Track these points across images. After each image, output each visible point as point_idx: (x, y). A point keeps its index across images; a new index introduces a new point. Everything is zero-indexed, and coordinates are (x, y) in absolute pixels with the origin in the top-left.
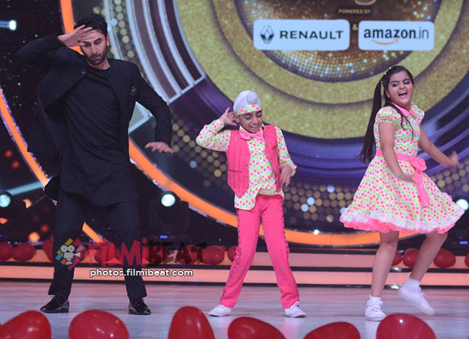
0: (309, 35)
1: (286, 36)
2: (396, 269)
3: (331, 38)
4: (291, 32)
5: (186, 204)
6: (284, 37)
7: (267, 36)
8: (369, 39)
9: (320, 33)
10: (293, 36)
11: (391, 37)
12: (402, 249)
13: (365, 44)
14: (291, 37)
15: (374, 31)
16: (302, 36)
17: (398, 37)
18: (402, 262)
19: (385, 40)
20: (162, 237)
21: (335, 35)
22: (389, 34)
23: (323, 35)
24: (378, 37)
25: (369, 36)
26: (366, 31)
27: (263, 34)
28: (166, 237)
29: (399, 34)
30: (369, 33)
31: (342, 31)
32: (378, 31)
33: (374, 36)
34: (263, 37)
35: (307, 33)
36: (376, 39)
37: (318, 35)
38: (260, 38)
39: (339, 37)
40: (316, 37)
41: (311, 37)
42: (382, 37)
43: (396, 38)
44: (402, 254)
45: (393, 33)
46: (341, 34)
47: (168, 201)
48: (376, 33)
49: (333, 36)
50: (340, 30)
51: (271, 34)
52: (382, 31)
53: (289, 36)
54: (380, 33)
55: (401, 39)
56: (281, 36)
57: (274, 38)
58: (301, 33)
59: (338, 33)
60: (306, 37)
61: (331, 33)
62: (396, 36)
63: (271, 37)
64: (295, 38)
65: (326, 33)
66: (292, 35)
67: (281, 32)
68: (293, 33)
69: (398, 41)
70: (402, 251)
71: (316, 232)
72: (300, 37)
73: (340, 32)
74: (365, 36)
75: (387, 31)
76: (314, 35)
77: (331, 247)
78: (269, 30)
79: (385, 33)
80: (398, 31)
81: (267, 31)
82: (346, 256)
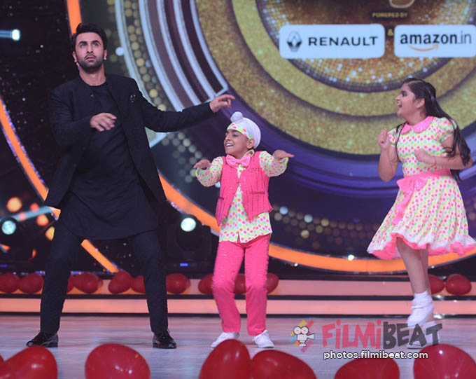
0: (340, 42)
1: (315, 43)
2: (439, 296)
3: (364, 44)
4: (321, 39)
5: (208, 228)
6: (312, 45)
7: (294, 43)
8: (405, 45)
9: (353, 39)
10: (323, 43)
11: (430, 42)
12: (444, 275)
13: (401, 50)
14: (321, 44)
15: (411, 36)
16: (333, 43)
17: (438, 42)
18: (445, 289)
19: (423, 46)
20: (182, 265)
21: (369, 41)
22: (428, 40)
23: (356, 42)
24: (416, 42)
25: (406, 42)
26: (402, 36)
27: (290, 41)
28: (186, 265)
29: (439, 39)
30: (406, 39)
31: (376, 37)
32: (416, 36)
33: (411, 42)
34: (290, 44)
35: (337, 39)
36: (413, 45)
37: (350, 41)
38: (287, 46)
39: (374, 43)
40: (348, 43)
41: (343, 43)
42: (420, 42)
43: (436, 44)
44: (445, 280)
45: (433, 39)
46: (376, 39)
47: (188, 225)
48: (413, 38)
49: (367, 42)
50: (374, 35)
51: (299, 41)
52: (420, 36)
53: (318, 42)
54: (418, 38)
55: (441, 45)
56: (310, 43)
57: (302, 46)
58: (331, 39)
59: (371, 40)
60: (337, 43)
61: (364, 39)
62: (435, 41)
63: (299, 44)
64: (325, 45)
65: (359, 39)
66: (321, 41)
67: (310, 39)
68: (323, 40)
69: (437, 47)
70: (445, 277)
71: (351, 257)
72: (330, 44)
73: (374, 38)
74: (402, 42)
75: (425, 36)
76: (345, 41)
77: (366, 274)
78: (297, 37)
79: (423, 39)
80: (437, 36)
81: (294, 37)
82: (384, 283)
